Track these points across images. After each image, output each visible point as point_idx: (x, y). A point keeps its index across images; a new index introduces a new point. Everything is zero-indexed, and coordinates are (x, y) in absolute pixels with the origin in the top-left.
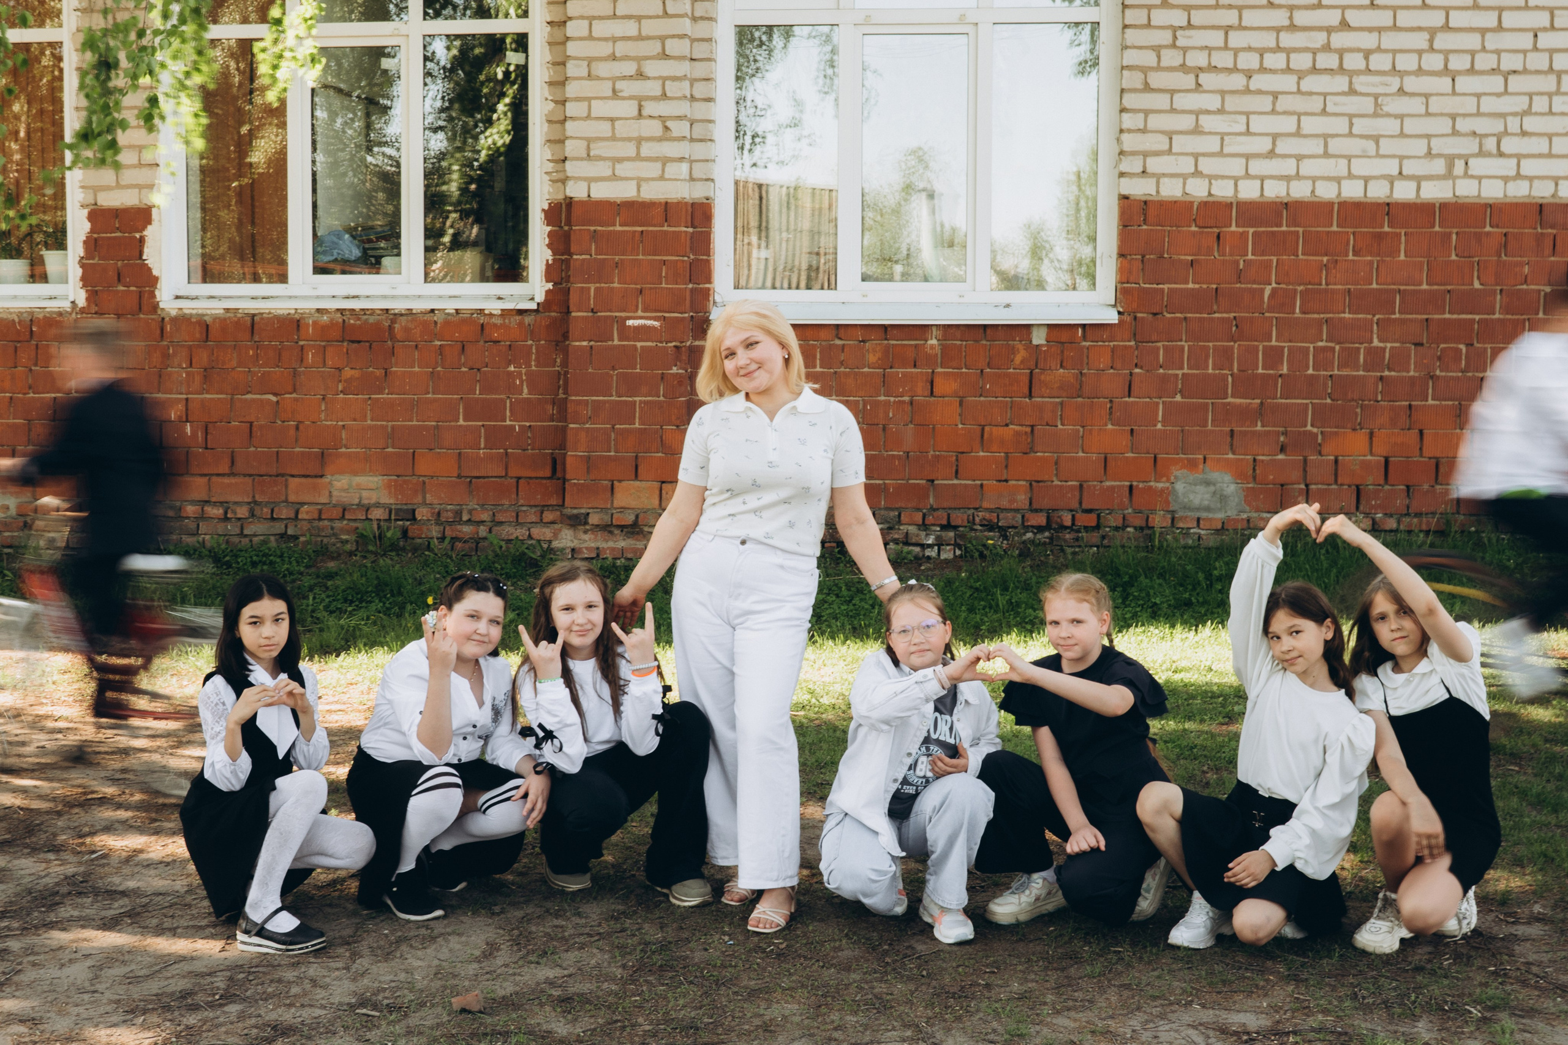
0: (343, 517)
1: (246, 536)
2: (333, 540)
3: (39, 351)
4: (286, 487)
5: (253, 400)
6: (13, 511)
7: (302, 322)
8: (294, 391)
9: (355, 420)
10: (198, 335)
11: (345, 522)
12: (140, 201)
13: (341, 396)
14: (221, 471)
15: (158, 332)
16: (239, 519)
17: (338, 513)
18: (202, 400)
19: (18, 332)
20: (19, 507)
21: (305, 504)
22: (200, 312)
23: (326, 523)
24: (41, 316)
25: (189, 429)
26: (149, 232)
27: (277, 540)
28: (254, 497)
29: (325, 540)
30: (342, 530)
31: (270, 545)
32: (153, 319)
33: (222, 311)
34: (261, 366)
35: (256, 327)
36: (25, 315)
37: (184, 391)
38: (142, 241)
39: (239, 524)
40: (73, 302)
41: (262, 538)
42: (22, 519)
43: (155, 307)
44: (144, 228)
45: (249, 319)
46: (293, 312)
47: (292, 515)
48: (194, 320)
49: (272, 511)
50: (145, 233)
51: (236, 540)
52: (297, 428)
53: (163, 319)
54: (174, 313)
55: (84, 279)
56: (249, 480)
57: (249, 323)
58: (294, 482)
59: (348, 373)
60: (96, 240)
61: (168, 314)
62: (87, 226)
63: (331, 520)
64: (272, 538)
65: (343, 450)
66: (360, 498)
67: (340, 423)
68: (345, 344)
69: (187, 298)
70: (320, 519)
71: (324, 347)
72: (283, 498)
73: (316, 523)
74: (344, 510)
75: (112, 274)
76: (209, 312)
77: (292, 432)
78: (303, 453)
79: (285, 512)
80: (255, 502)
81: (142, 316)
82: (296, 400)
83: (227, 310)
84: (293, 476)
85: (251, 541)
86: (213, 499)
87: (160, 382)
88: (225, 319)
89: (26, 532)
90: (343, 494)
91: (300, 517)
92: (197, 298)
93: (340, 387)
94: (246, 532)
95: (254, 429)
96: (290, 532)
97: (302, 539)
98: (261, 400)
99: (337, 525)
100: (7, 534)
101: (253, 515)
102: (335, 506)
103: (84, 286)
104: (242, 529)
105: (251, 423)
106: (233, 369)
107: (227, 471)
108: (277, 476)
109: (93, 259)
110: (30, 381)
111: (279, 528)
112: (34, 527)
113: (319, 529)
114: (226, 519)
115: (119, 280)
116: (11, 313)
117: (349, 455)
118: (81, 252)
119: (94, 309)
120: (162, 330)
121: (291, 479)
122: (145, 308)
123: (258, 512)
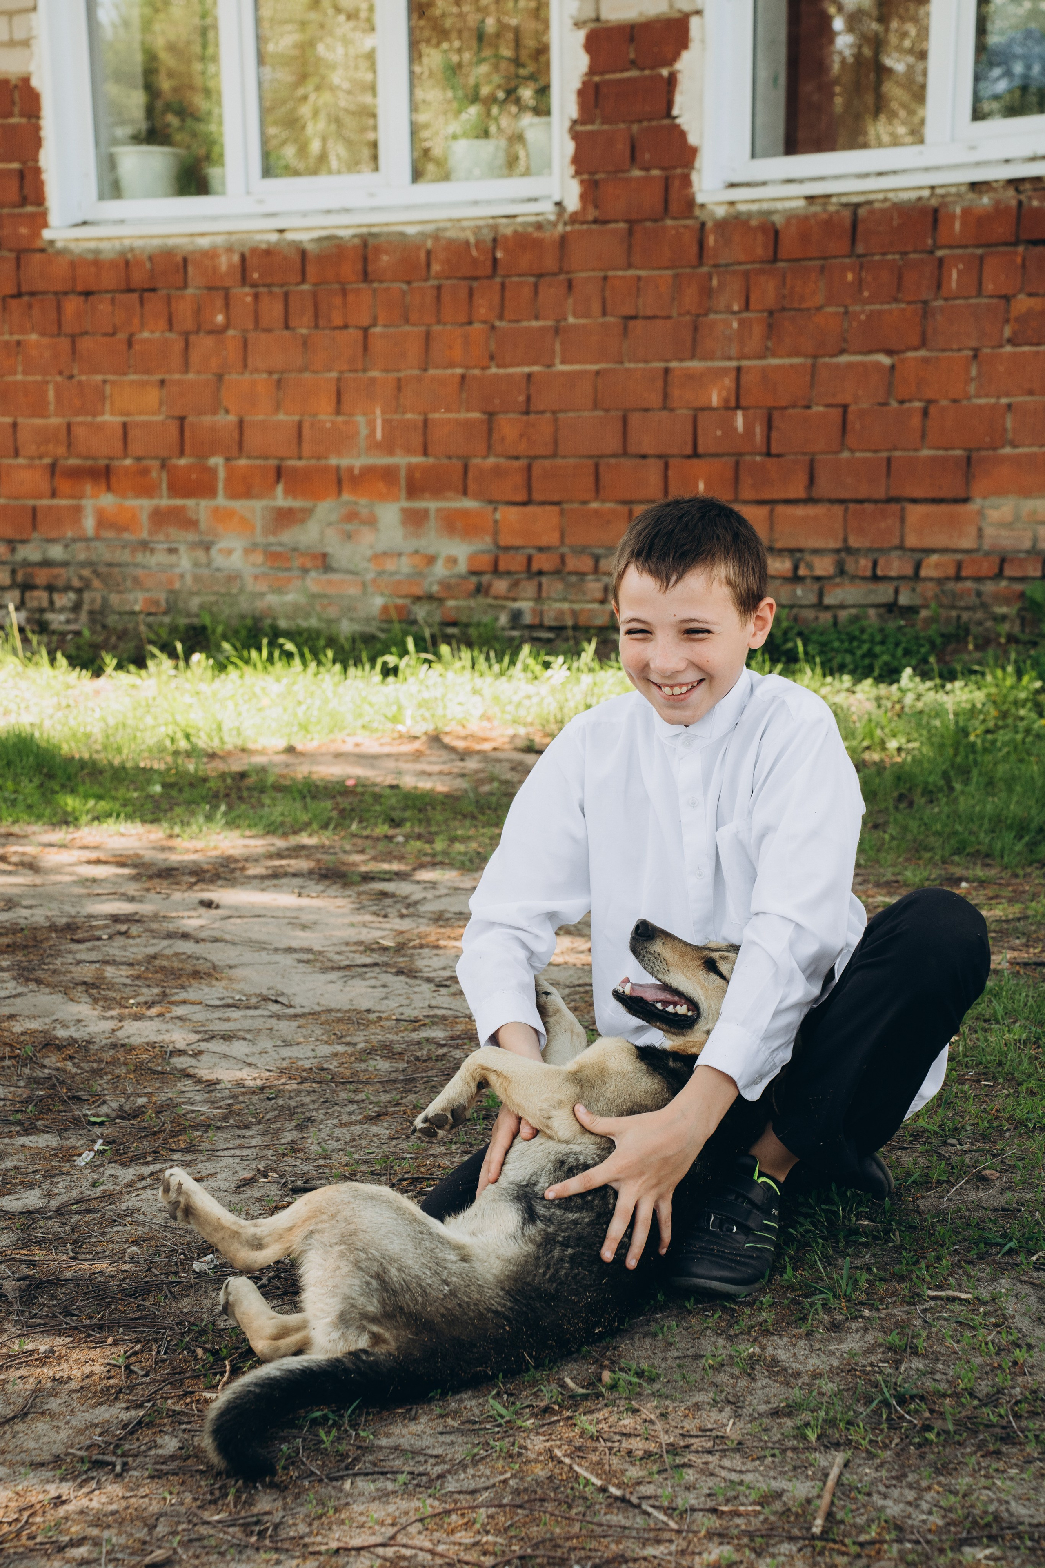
0: (999, 575)
1: (828, 608)
2: (979, 615)
3: (508, 294)
4: (902, 520)
5: (851, 366)
6: (462, 567)
7: (942, 211)
8: (923, 343)
9: (1031, 393)
10: (760, 251)
11: (1004, 584)
12: (671, 6)
13: (1008, 349)
14: (791, 495)
15: (695, 249)
16: (818, 579)
17: (987, 567)
18: (764, 370)
19: (475, 262)
20: (472, 558)
21: (933, 551)
22: (765, 206)
23: (969, 584)
24: (509, 231)
25: (739, 420)
26: (686, 63)
27: (880, 616)
28: (845, 540)
29: (965, 616)
30: (999, 599)
31: (865, 623)
32: (686, 227)
33: (802, 203)
34: (868, 302)
35: (861, 227)
36: (485, 231)
37: (733, 352)
38: (671, 82)
39: (816, 587)
40: (558, 204)
41: (853, 611)
42: (474, 579)
43: (690, 203)
44: (676, 56)
45: (847, 214)
46: (926, 193)
47: (909, 571)
48: (754, 223)
49: (875, 564)
50: (678, 66)
51: (809, 614)
52: (925, 413)
53: (703, 224)
54: (721, 212)
55: (577, 160)
56: (838, 509)
57: (848, 222)
58: (915, 512)
59: (1023, 303)
60: (597, 86)
61: (712, 214)
62: (582, 62)
63: (978, 579)
64: (872, 612)
65: (1008, 450)
66: (1035, 540)
67: (1004, 401)
68: (1021, 249)
69: (748, 185)
70: (958, 578)
71: (981, 258)
72: (896, 541)
73: (951, 585)
74: (1003, 561)
75: (622, 147)
76: (779, 206)
77: (916, 421)
78: (933, 459)
79: (896, 566)
80: (848, 550)
81: (669, 222)
82: (925, 360)
83: (810, 199)
84: (914, 501)
85: (835, 617)
86: (778, 545)
87: (694, 340)
88: (806, 218)
89: (481, 600)
90: (1004, 533)
91: (923, 573)
92: (764, 183)
93: (1007, 332)
94: (828, 600)
95: (850, 417)
96: (903, 600)
97: (924, 613)
98: (864, 365)
99: (989, 587)
100: (451, 603)
101: (841, 571)
102: (987, 554)
103: (577, 173)
104: (821, 595)
105: (845, 407)
106: (819, 309)
107: (802, 495)
108: (889, 500)
109: (592, 122)
110: (493, 346)
111: (884, 593)
112: (493, 591)
113: (954, 595)
114: (795, 578)
115: (633, 158)
116: (463, 229)
117: (1017, 461)
118: (572, 110)
119: (591, 214)
120: (701, 244)
121: (910, 508)
122: (674, 207)
123: (850, 567)
